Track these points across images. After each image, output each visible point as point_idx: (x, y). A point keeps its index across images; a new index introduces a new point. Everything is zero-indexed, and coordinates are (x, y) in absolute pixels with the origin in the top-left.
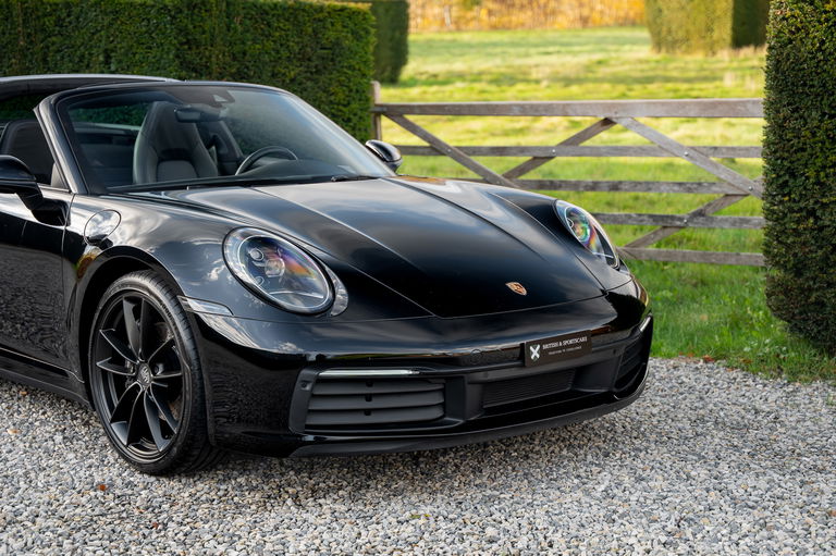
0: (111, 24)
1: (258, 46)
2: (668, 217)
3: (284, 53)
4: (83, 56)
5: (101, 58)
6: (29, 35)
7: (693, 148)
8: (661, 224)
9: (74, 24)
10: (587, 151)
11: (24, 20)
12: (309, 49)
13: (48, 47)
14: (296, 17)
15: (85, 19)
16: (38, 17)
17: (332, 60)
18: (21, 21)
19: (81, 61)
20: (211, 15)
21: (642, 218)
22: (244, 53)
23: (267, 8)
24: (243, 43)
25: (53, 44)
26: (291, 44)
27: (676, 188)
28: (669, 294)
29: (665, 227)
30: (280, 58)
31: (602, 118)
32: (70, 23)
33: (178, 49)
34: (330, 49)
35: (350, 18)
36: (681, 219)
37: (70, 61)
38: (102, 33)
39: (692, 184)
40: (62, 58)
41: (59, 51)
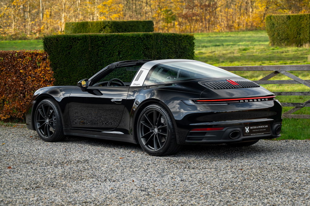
0: (121, 43)
1: (164, 49)
2: (298, 103)
3: (171, 51)
4: (111, 53)
5: (117, 54)
6: (93, 47)
7: (305, 80)
8: (296, 106)
9: (108, 43)
10: (270, 82)
11: (91, 42)
12: (177, 50)
13: (99, 51)
14: (174, 39)
15: (112, 42)
16: (96, 41)
17: (184, 53)
18: (90, 43)
19: (110, 55)
20: (152, 40)
21: (289, 104)
22: (161, 51)
23: (167, 37)
24: (160, 48)
25: (101, 49)
26: (173, 48)
27: (300, 94)
28: (301, 127)
29: (297, 107)
30: (170, 53)
31: (275, 71)
32: (107, 43)
33: (144, 50)
34: (183, 49)
35: (189, 39)
36: (302, 104)
37: (106, 55)
38: (118, 46)
39: (306, 92)
40: (104, 53)
41: (102, 52)
